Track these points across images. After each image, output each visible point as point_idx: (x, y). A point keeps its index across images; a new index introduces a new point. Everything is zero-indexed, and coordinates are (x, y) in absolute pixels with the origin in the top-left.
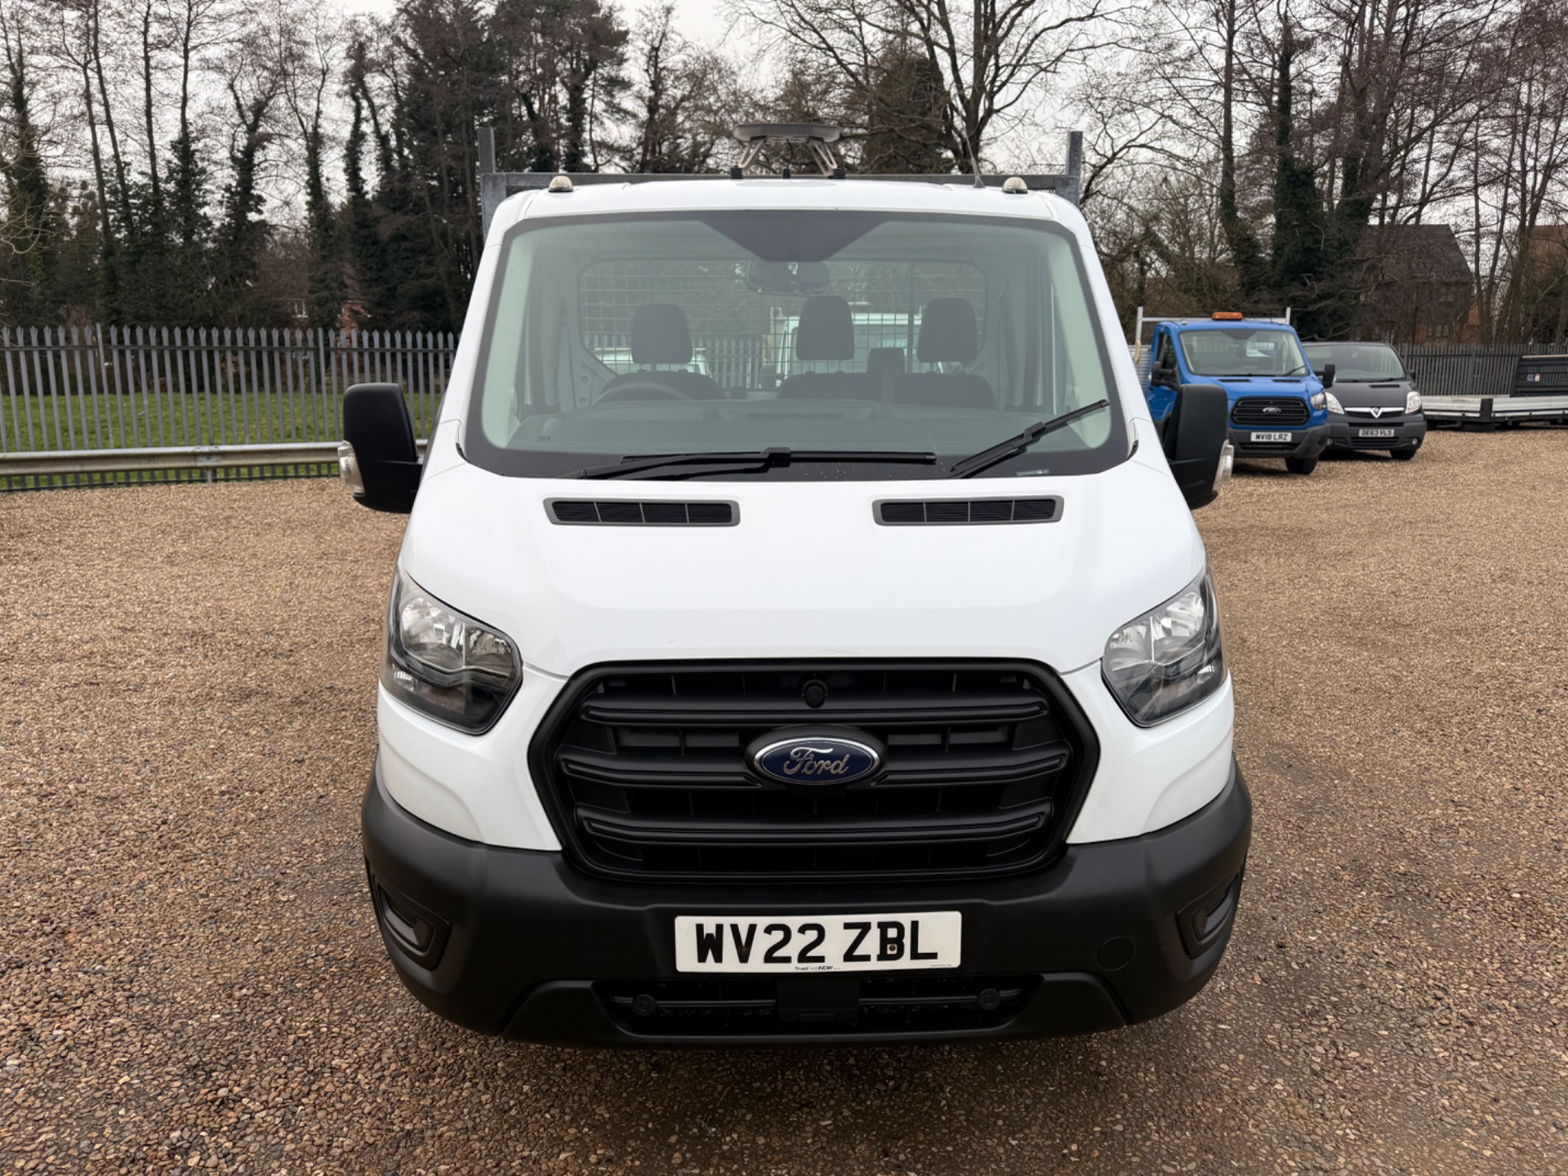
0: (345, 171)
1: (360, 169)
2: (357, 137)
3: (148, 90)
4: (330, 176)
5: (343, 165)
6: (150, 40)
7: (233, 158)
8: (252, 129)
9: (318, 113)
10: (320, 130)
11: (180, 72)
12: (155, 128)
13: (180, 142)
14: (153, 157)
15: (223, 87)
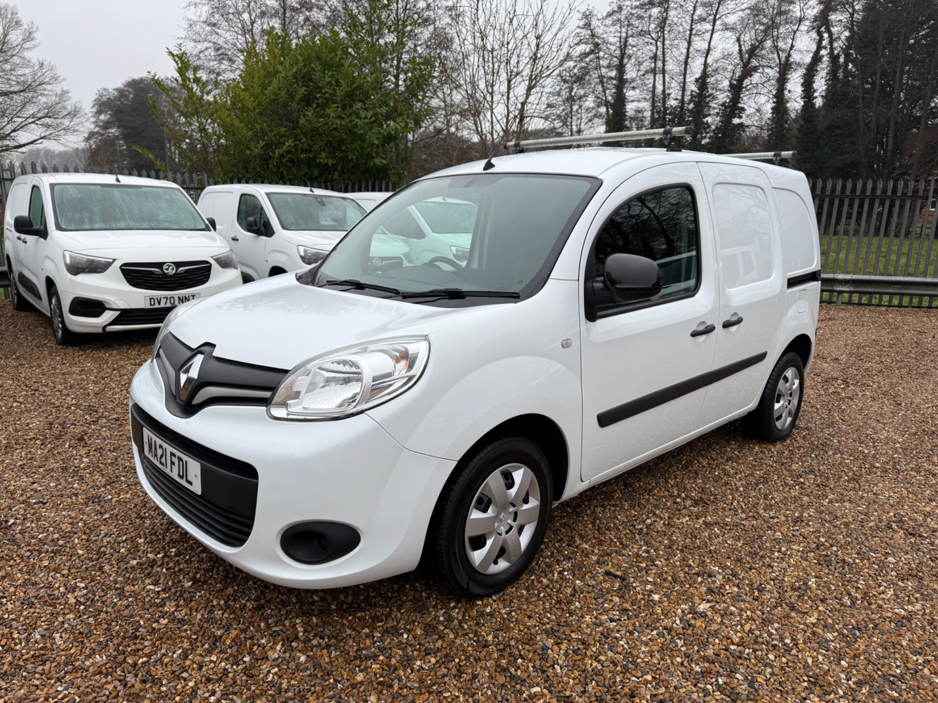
0: (802, 85)
1: (814, 82)
2: (817, 59)
3: (688, 49)
4: (791, 89)
5: (802, 81)
6: (695, 17)
7: (731, 85)
8: (746, 65)
9: (792, 46)
11: (708, 36)
12: (688, 71)
14: (684, 89)
15: (734, 40)
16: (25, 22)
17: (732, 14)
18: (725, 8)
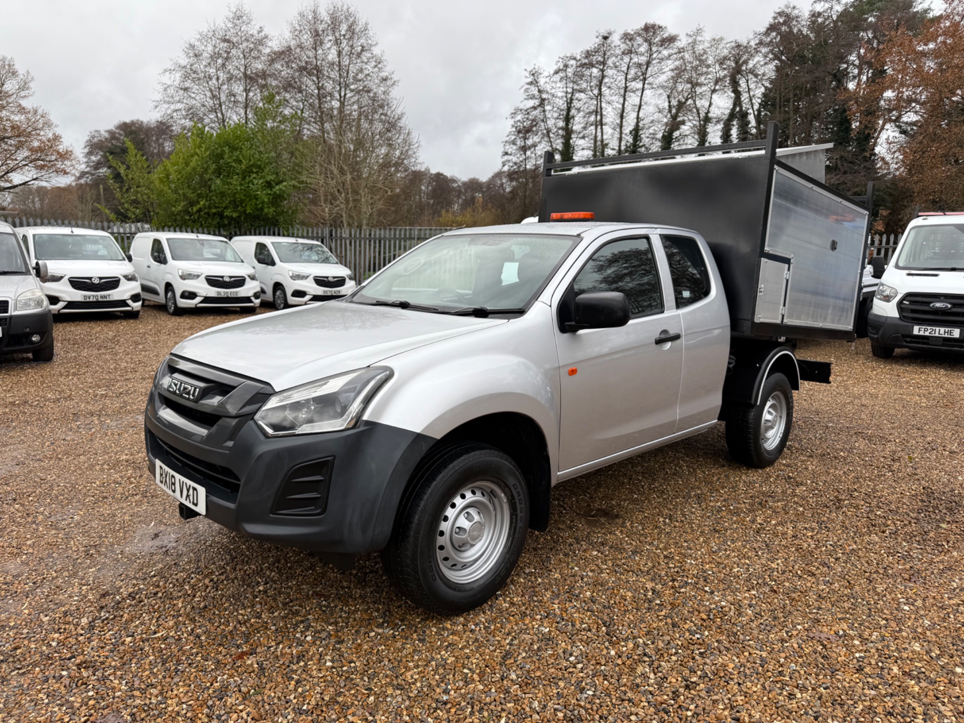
0: (721, 138)
2: (732, 116)
3: (623, 105)
5: (720, 134)
6: (629, 77)
8: (674, 117)
9: (710, 106)
10: (710, 115)
12: (624, 123)
13: (633, 130)
14: (620, 139)
15: (665, 96)
17: (662, 74)
18: (656, 68)
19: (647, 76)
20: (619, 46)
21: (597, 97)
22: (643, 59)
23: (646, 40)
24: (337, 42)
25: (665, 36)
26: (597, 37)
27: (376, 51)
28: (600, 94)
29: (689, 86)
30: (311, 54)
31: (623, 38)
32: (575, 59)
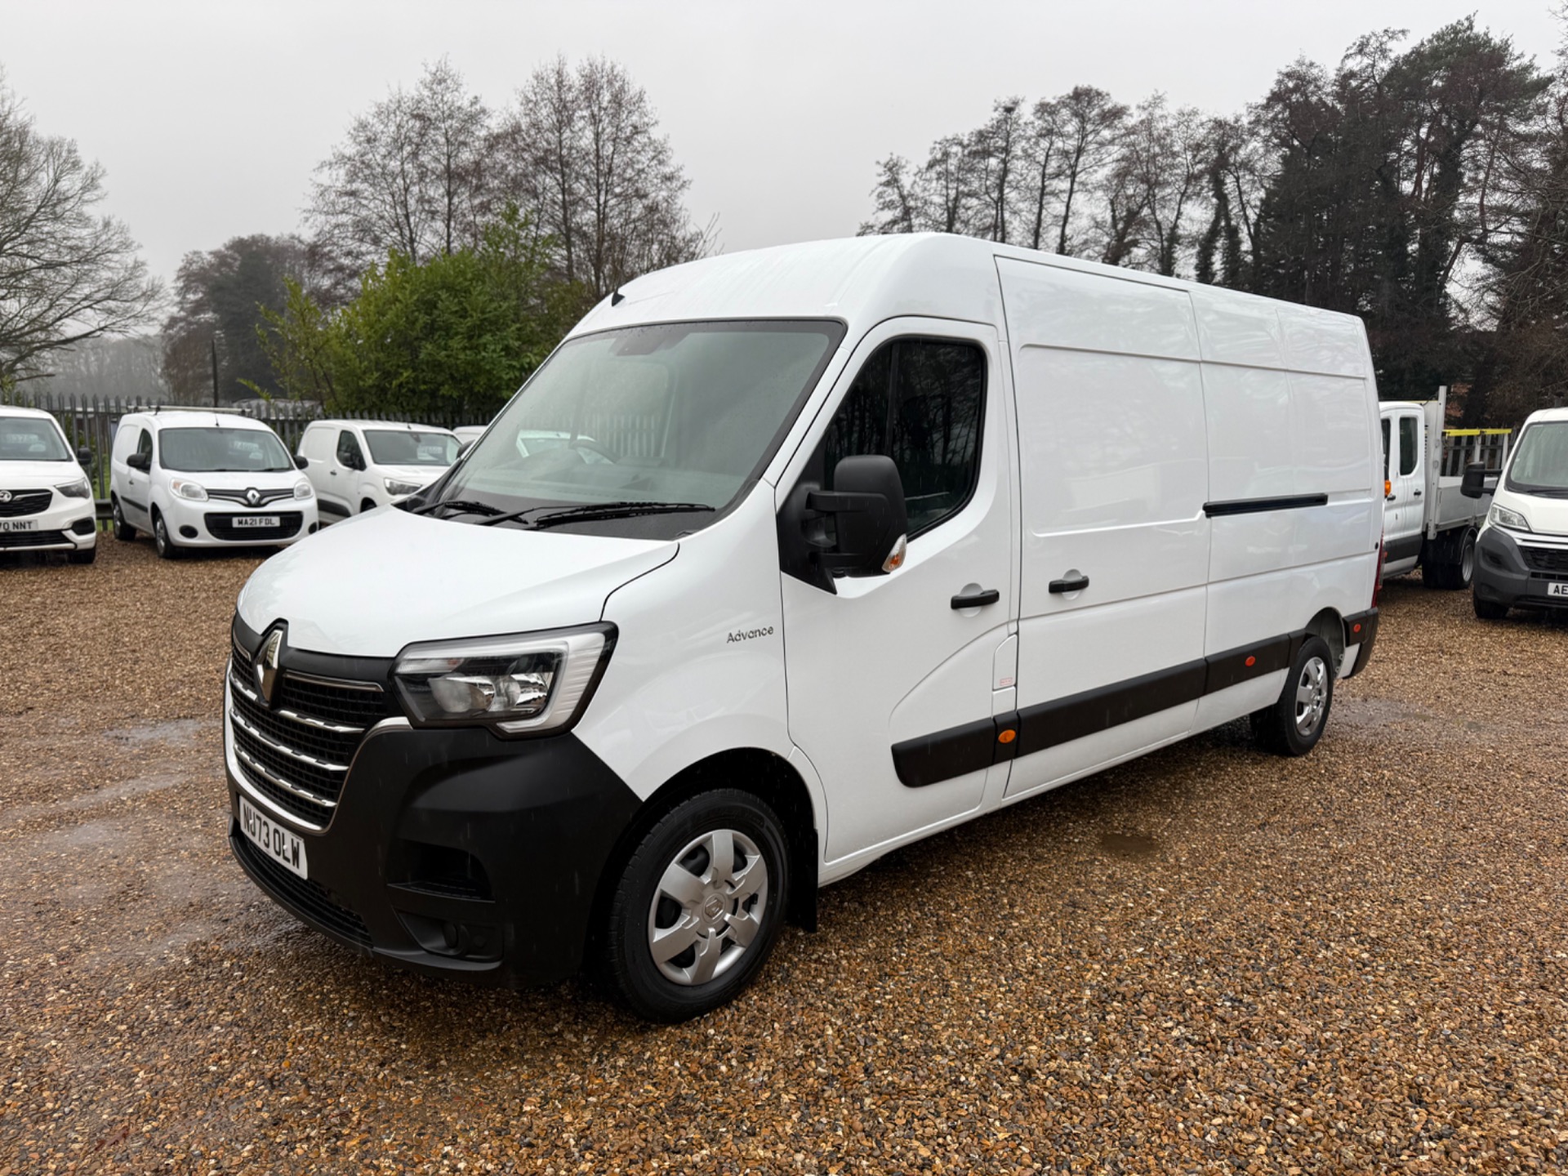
0: (1197, 267)
1: (1212, 264)
2: (1214, 232)
3: (1040, 213)
5: (1194, 261)
6: (1049, 170)
8: (1120, 236)
9: (1178, 218)
10: (1180, 232)
11: (1065, 197)
15: (1105, 203)
16: (87, 161)
17: (1100, 168)
18: (1091, 159)
19: (1078, 169)
20: (1033, 123)
21: (996, 203)
22: (1071, 144)
23: (1076, 114)
24: (595, 120)
25: (1106, 108)
26: (996, 110)
27: (656, 133)
28: (1001, 199)
29: (1144, 187)
30: (553, 138)
31: (1038, 111)
32: (960, 144)
